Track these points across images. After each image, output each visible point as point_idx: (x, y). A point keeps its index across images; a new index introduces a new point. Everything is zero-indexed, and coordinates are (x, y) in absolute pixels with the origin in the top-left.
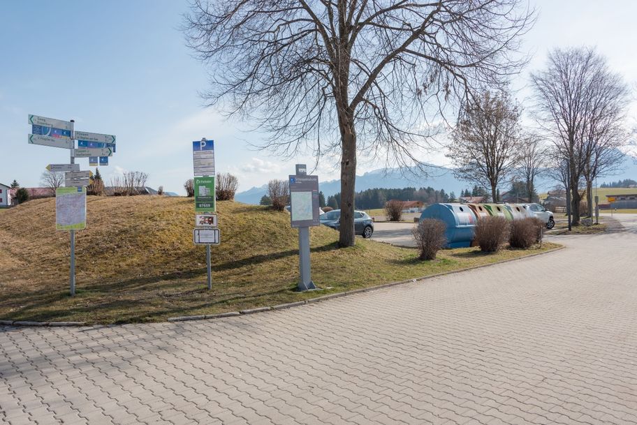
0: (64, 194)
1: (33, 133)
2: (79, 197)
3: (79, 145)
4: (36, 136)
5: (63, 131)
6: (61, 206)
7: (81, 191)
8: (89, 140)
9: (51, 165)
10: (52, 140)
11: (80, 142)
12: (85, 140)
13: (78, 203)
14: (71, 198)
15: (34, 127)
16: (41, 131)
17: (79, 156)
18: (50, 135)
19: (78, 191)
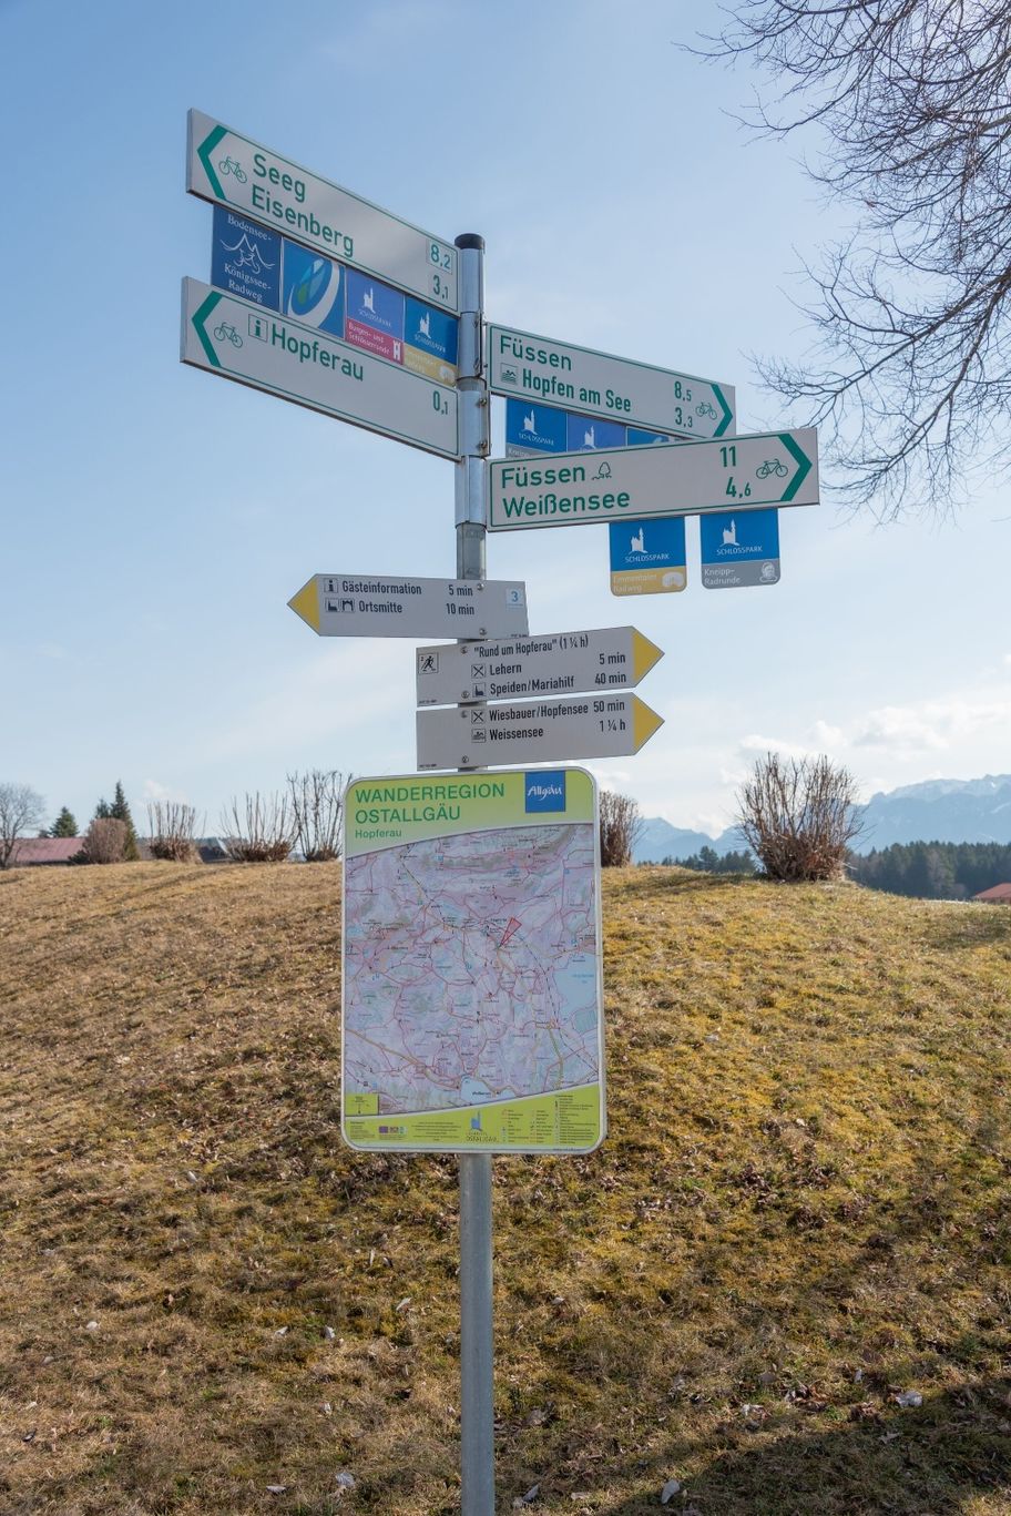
0: (411, 832)
1: (219, 277)
2: (541, 855)
3: (514, 434)
4: (233, 311)
5: (417, 305)
6: (381, 934)
7: (558, 804)
8: (574, 403)
9: (330, 583)
10: (349, 369)
11: (517, 409)
12: (553, 399)
13: (533, 915)
14: (473, 865)
15: (228, 225)
16: (271, 276)
17: (523, 515)
18: (332, 325)
19: (533, 805)
